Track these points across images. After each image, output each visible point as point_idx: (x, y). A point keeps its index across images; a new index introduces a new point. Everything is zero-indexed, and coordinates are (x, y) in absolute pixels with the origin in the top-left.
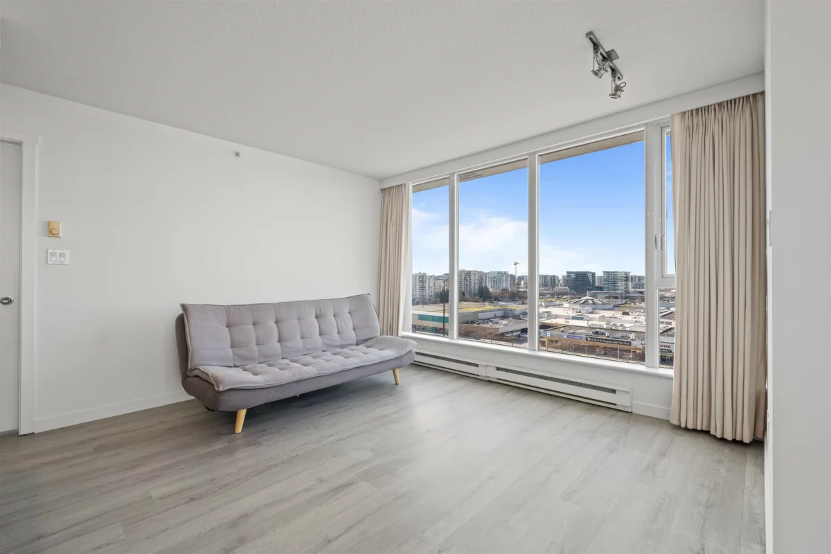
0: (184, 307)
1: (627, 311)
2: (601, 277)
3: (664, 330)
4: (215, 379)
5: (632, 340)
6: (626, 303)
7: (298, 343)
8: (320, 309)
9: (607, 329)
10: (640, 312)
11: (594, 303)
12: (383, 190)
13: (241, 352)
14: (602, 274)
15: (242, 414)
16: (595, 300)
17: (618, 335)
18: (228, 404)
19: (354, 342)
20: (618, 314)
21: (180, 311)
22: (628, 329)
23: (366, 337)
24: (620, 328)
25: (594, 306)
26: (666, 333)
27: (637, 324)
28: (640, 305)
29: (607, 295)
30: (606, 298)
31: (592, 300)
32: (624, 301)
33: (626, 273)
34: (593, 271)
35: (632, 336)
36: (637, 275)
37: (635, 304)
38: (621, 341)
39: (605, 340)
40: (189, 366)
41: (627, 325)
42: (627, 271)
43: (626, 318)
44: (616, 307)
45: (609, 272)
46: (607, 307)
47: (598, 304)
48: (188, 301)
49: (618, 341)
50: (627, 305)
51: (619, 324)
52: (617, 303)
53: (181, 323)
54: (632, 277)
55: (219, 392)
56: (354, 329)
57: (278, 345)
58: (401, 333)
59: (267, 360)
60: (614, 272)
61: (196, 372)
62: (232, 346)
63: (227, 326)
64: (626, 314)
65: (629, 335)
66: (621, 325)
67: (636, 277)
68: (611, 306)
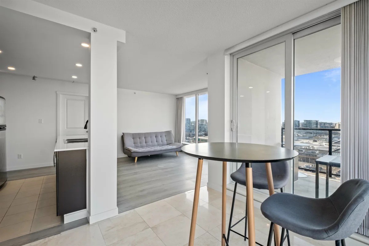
0: (123, 133)
1: (316, 140)
2: (303, 123)
3: (336, 149)
4: (131, 150)
5: (318, 154)
6: (316, 136)
7: (150, 143)
8: (156, 135)
9: (304, 149)
10: (323, 140)
11: (298, 136)
12: (177, 98)
13: (136, 145)
14: (303, 122)
15: (136, 158)
16: (299, 134)
17: (310, 151)
18: (133, 155)
19: (166, 144)
20: (311, 141)
21: (123, 134)
22: (316, 149)
23: (170, 143)
24: (312, 148)
25: (298, 137)
26: (336, 151)
27: (320, 146)
28: (324, 137)
29: (306, 132)
30: (305, 133)
31: (297, 134)
32: (315, 135)
33: (317, 121)
34: (298, 120)
35: (317, 152)
36: (323, 122)
37: (321, 137)
38: (312, 155)
39: (302, 153)
40: (125, 147)
41: (315, 147)
42: (317, 120)
43: (315, 143)
44: (310, 138)
45: (307, 121)
46: (306, 137)
47: (300, 136)
48: (124, 132)
49: (309, 154)
50: (316, 137)
51: (311, 146)
52: (311, 136)
53: (123, 137)
54: (320, 123)
55: (131, 152)
56: (166, 141)
57: (145, 144)
58: (182, 142)
59: (142, 147)
60: (309, 121)
61: (126, 149)
62: (134, 143)
63: (133, 138)
64: (316, 141)
65: (316, 152)
66: (312, 147)
67: (322, 123)
68: (308, 137)
